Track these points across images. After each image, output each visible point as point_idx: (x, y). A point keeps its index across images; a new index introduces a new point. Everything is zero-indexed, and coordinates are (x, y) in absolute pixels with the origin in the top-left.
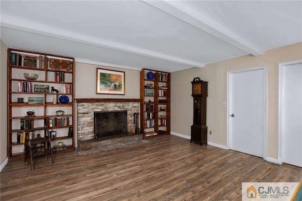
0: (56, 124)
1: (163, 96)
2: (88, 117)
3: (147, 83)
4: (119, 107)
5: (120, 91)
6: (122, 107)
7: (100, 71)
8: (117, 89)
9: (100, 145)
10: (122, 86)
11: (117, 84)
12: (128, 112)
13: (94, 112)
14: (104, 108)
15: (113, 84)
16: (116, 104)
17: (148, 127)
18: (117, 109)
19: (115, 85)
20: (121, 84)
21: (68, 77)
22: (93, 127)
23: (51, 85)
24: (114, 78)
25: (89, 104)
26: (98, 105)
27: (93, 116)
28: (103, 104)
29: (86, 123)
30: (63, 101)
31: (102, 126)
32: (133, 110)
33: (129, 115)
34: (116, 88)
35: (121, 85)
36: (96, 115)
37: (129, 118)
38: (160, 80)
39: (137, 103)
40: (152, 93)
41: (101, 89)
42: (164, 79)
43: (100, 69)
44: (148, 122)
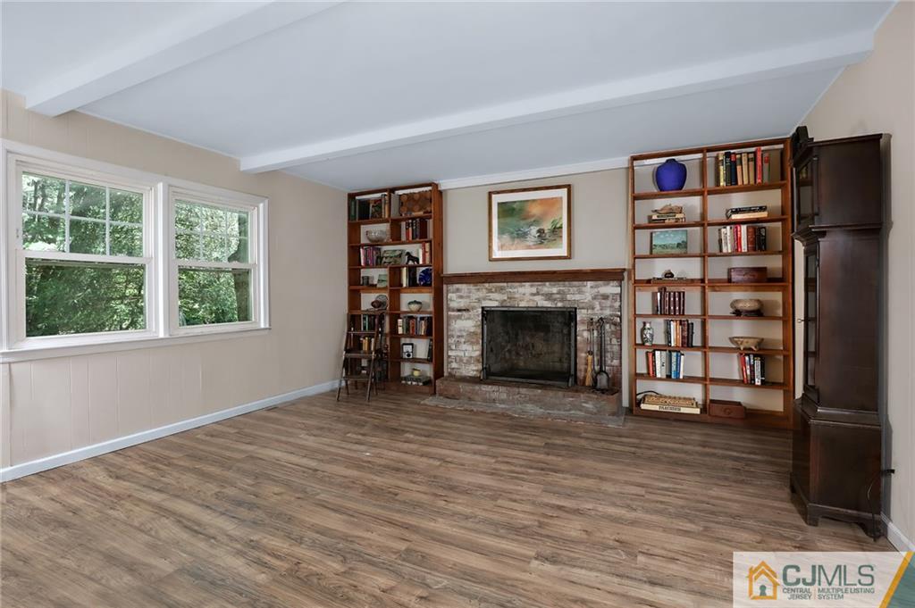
0: (408, 330)
1: (744, 249)
2: (469, 319)
4: (549, 297)
5: (556, 247)
6: (558, 296)
7: (497, 199)
8: (545, 242)
9: (477, 394)
10: (561, 232)
11: (548, 226)
12: (582, 315)
13: (483, 308)
14: (506, 298)
15: (534, 230)
16: (540, 288)
17: (659, 375)
18: (542, 303)
19: (541, 232)
20: (558, 226)
22: (479, 347)
23: (406, 249)
24: (535, 210)
25: (471, 287)
26: (490, 291)
27: (480, 318)
28: (502, 289)
29: (464, 334)
30: (424, 280)
31: (534, 352)
32: (598, 307)
33: (583, 323)
34: (542, 238)
35: (561, 227)
36: (487, 314)
37: (583, 333)
38: (722, 183)
39: (612, 283)
40: (679, 245)
41: (502, 247)
42: (744, 176)
43: (498, 193)
44: (660, 357)
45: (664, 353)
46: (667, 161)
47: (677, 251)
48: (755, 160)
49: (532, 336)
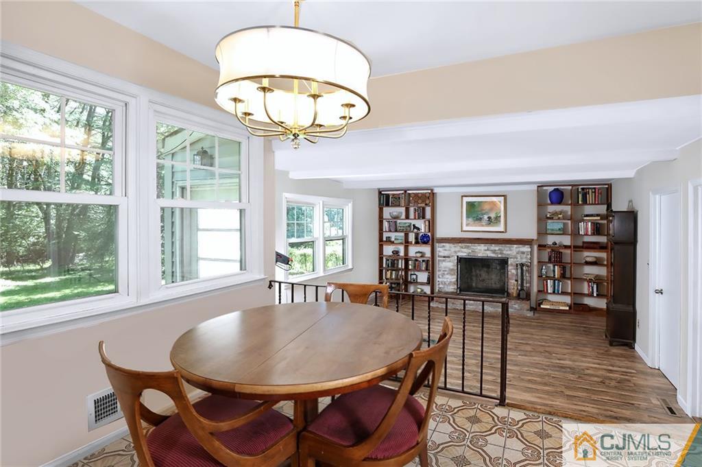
0: (415, 267)
1: (590, 233)
2: (450, 261)
3: (552, 209)
4: (494, 252)
5: (498, 227)
6: (499, 252)
7: (466, 200)
8: (492, 223)
10: (500, 219)
11: (493, 215)
12: (511, 261)
14: (471, 252)
15: (486, 217)
16: (489, 247)
17: (549, 291)
18: (490, 255)
19: (489, 218)
21: (428, 215)
22: (455, 277)
23: (413, 222)
24: (486, 207)
25: (451, 245)
26: (462, 248)
27: (456, 261)
28: (468, 247)
29: (447, 269)
30: (423, 240)
31: (481, 279)
32: (519, 258)
33: (512, 265)
34: (490, 221)
35: (500, 217)
36: (460, 260)
37: (512, 271)
38: (580, 202)
39: (526, 246)
40: (559, 229)
41: (467, 225)
42: (590, 198)
43: (466, 196)
44: (550, 283)
45: (552, 281)
46: (555, 189)
47: (559, 232)
48: (595, 192)
49: (480, 271)
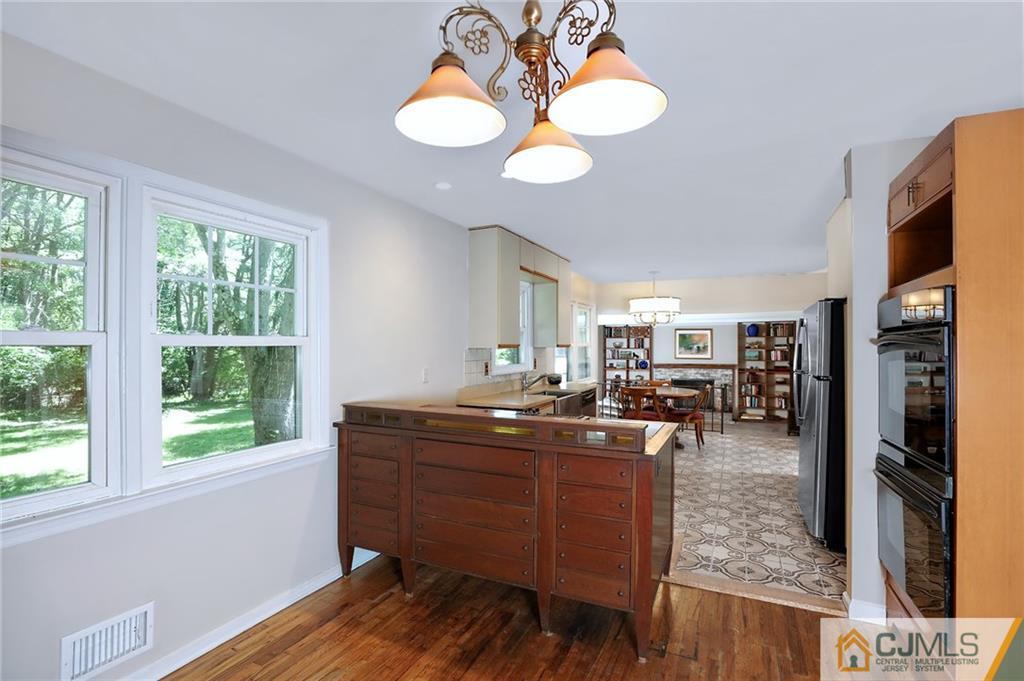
1: (779, 359)
3: (749, 340)
4: (702, 375)
5: (706, 355)
6: (707, 374)
7: (679, 332)
8: (701, 352)
11: (701, 345)
12: (716, 382)
14: (683, 375)
15: (695, 347)
16: (699, 371)
17: (748, 406)
18: (700, 377)
19: (698, 347)
21: (647, 342)
23: (633, 351)
24: (696, 338)
25: (666, 370)
26: (675, 372)
28: (681, 371)
30: (642, 366)
32: (723, 379)
33: (716, 385)
34: (699, 350)
35: (708, 346)
37: (717, 390)
38: (772, 335)
39: (729, 370)
40: (756, 356)
41: (680, 353)
42: (779, 332)
43: (679, 330)
44: (748, 399)
45: (750, 398)
46: (752, 325)
47: (755, 359)
48: (783, 328)
